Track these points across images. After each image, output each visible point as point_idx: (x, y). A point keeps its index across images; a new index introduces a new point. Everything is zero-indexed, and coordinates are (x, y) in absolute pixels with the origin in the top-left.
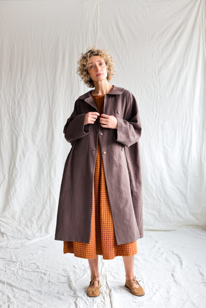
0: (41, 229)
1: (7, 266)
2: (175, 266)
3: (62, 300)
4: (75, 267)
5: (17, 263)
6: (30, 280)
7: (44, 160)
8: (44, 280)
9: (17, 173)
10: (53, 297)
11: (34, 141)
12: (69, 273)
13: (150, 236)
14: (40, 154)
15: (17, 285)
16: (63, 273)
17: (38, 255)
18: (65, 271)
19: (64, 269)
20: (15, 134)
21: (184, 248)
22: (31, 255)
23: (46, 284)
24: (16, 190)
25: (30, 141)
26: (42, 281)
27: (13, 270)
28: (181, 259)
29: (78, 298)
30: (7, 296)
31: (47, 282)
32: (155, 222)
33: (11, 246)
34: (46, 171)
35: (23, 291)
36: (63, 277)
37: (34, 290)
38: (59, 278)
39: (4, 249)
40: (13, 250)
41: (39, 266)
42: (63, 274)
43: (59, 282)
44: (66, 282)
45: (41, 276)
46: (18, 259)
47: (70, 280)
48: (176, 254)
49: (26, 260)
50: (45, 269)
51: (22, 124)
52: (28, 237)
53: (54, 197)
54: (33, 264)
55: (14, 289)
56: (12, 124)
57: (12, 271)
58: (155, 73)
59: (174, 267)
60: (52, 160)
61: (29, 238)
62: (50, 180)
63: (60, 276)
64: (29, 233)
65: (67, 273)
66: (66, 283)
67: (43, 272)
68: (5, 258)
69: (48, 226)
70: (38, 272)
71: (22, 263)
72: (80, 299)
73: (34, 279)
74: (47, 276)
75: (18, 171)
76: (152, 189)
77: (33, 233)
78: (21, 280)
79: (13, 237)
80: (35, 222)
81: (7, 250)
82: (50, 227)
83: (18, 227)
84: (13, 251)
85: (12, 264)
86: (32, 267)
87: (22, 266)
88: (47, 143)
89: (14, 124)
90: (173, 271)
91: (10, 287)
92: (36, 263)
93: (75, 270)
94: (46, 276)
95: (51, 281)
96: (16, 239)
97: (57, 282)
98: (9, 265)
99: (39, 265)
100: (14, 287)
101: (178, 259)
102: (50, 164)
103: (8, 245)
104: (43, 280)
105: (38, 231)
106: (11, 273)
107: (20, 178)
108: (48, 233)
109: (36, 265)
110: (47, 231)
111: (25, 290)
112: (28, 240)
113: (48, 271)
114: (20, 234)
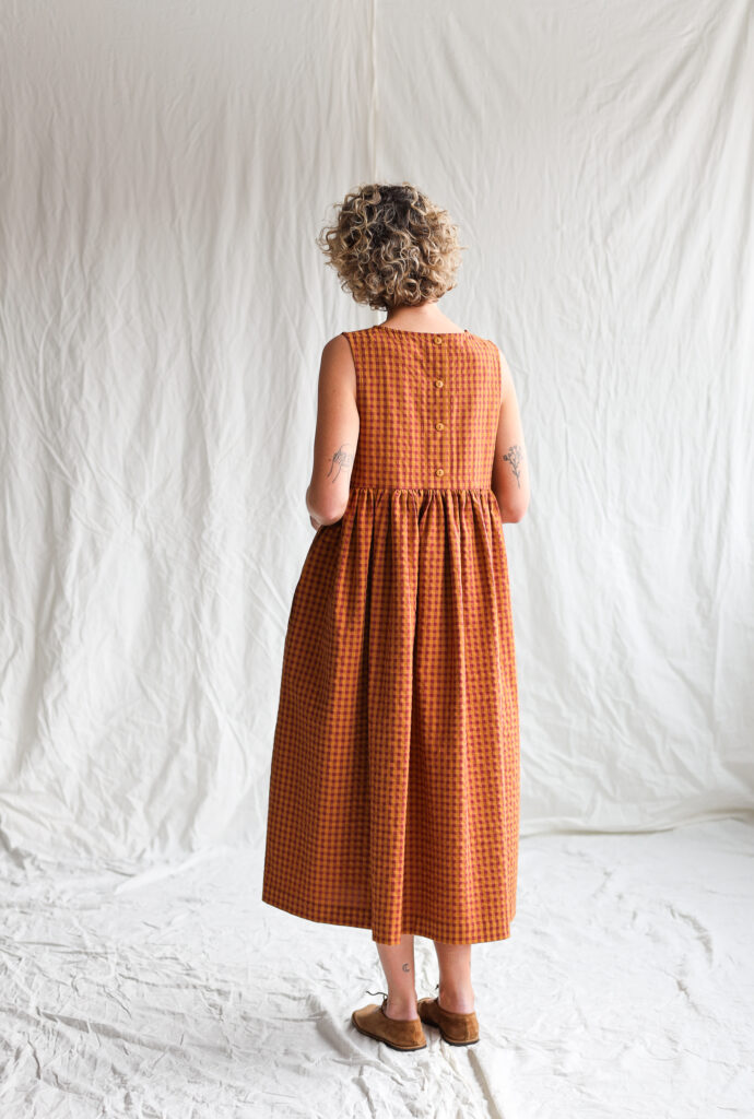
0: (162, 833)
1: (75, 970)
2: (685, 955)
3: (308, 1076)
4: (327, 966)
5: (107, 958)
6: (173, 1014)
7: (170, 572)
8: (224, 1013)
9: (70, 623)
10: (273, 1065)
11: (131, 500)
12: (311, 987)
13: (581, 854)
14: (157, 549)
15: (132, 1031)
16: (286, 988)
17: (176, 931)
18: (294, 981)
19: (287, 976)
20: (61, 472)
21: (711, 892)
22: (148, 930)
23: (236, 1025)
24: (65, 687)
25: (116, 498)
26: (217, 1017)
27: (101, 983)
28: (705, 930)
29: (365, 1067)
30: (109, 1069)
31: (239, 1019)
32: (593, 801)
33: (65, 898)
34: (178, 615)
35: (160, 1049)
36: (291, 1001)
37: (200, 1047)
38: (278, 1006)
39: (42, 910)
40: (77, 913)
41: (191, 969)
42: (284, 992)
43: (280, 1019)
44: (307, 1017)
45: (211, 1001)
46: (108, 944)
47: (322, 1010)
48: (684, 913)
49: (135, 946)
50: (219, 976)
51: (87, 435)
52: (117, 864)
53: (212, 713)
54: (168, 962)
55: (127, 1045)
56: (49, 435)
57: (98, 985)
59: (684, 959)
60: (205, 570)
61: (122, 868)
62: (198, 646)
64: (120, 850)
65: (303, 987)
66: (309, 1020)
67: (213, 988)
68: (55, 942)
69: (191, 823)
70: (195, 987)
71: (126, 958)
72: (374, 1069)
73: (189, 1009)
74: (231, 999)
75: (75, 614)
77: (133, 849)
78: (143, 1016)
79: (60, 866)
80: (139, 806)
81: (52, 914)
82: (197, 825)
83: (76, 829)
84: (77, 917)
85: (89, 961)
86: (169, 972)
87: (128, 969)
88: (185, 505)
89: (54, 434)
90: (682, 973)
91: (111, 1040)
92: (178, 956)
93: (329, 977)
94: (227, 999)
95: (253, 1014)
96: (72, 872)
97: (275, 1018)
98: (81, 965)
99: (192, 965)
100: (126, 1040)
101: (695, 934)
102: (197, 586)
103: (52, 895)
104: (221, 1014)
105: (152, 844)
106: (99, 994)
107: (81, 639)
108: (191, 850)
109: (179, 964)
110: (187, 844)
111: (167, 1049)
112: (124, 878)
113: (232, 984)
114: (83, 854)
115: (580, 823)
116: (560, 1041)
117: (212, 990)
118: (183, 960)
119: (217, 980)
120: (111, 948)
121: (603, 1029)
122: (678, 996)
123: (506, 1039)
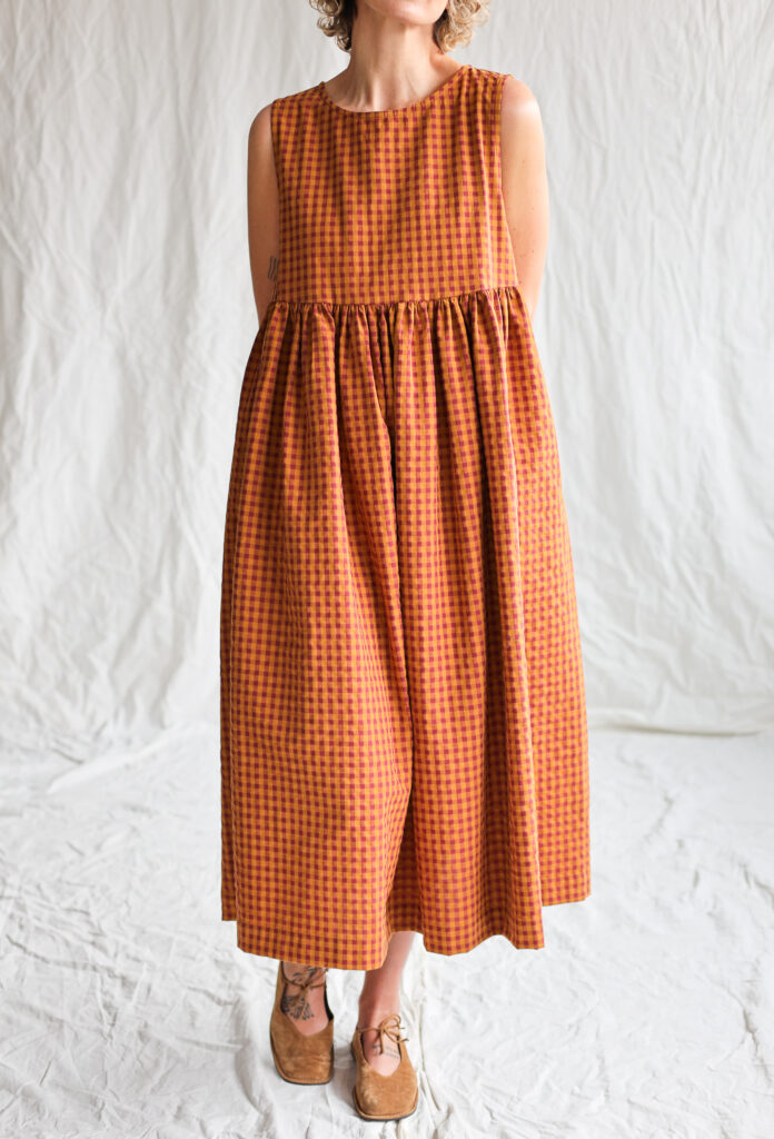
0: (128, 703)
2: (758, 961)
6: (51, 1019)
7: (147, 383)
8: (117, 1022)
9: (21, 443)
11: (100, 292)
12: (245, 982)
13: (639, 766)
14: (132, 354)
17: (104, 860)
19: (220, 957)
20: (13, 255)
22: (73, 855)
23: (126, 1048)
24: (14, 523)
26: (107, 1029)
31: (136, 1035)
32: (660, 692)
34: (155, 438)
35: (9, 1091)
36: (214, 1005)
37: (66, 1090)
38: (194, 1015)
41: (101, 933)
42: (212, 991)
43: (189, 1041)
44: (225, 1044)
45: (108, 999)
46: (10, 880)
48: (763, 882)
49: (44, 886)
50: (133, 950)
51: (46, 208)
52: (67, 741)
54: (75, 918)
59: (755, 970)
60: (188, 384)
61: (70, 748)
62: (178, 478)
63: (198, 1002)
64: (77, 721)
66: (226, 1049)
67: (117, 972)
69: (163, 692)
70: (94, 969)
71: (21, 907)
73: (74, 1013)
74: (135, 996)
75: (28, 433)
76: (659, 537)
77: (92, 720)
82: (171, 697)
86: (70, 937)
87: (20, 927)
88: (166, 301)
90: (752, 997)
92: (92, 911)
94: (129, 996)
95: (155, 1029)
96: (10, 752)
97: (183, 1041)
99: (104, 925)
102: (178, 405)
104: (113, 1025)
105: (116, 715)
107: (35, 463)
108: (162, 726)
109: (90, 923)
110: (157, 718)
111: (19, 1092)
112: (69, 764)
113: (145, 966)
114: (32, 724)
115: (640, 718)
116: (567, 1126)
117: (115, 977)
118: (94, 918)
119: (128, 956)
120: (12, 886)
121: (629, 1101)
122: (743, 1042)
123: (491, 1112)
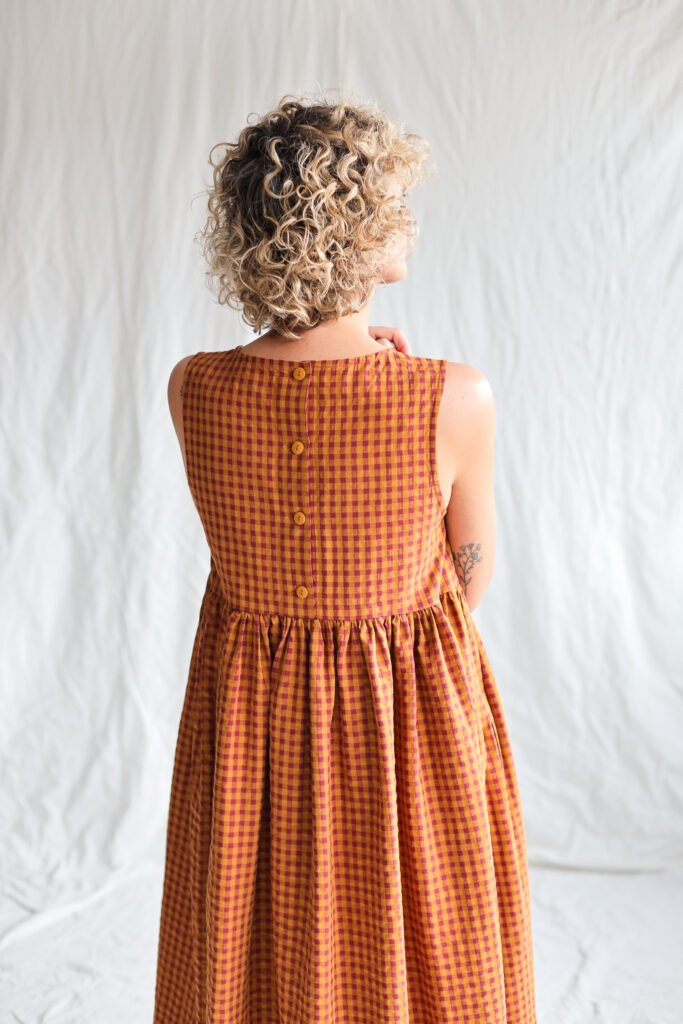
0: (80, 845)
7: (95, 551)
11: (51, 466)
14: (81, 525)
25: (34, 466)
32: (572, 833)
53: (137, 713)
58: (603, 174)
60: (133, 553)
62: (124, 638)
69: (111, 835)
80: (56, 813)
82: (119, 839)
88: (112, 474)
105: (68, 856)
110: (106, 858)
112: (23, 914)
115: (552, 856)
